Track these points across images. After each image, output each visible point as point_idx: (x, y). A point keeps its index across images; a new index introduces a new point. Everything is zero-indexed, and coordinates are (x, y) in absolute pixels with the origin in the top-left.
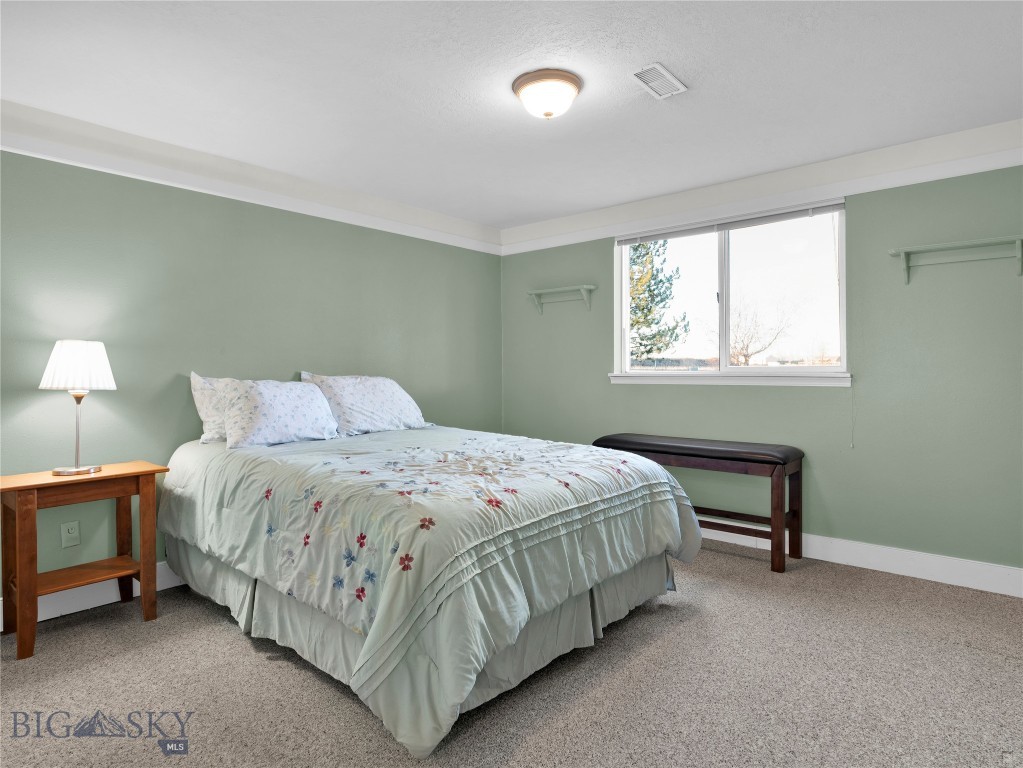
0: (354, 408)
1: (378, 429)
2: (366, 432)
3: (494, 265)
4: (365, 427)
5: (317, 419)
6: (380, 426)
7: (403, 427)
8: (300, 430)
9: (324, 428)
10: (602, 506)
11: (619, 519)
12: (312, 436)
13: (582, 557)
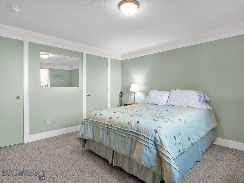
5: (159, 100)
6: (177, 104)
7: (186, 106)
8: (154, 102)
9: (159, 102)
10: (114, 128)
11: (120, 136)
12: (156, 104)
13: (106, 137)
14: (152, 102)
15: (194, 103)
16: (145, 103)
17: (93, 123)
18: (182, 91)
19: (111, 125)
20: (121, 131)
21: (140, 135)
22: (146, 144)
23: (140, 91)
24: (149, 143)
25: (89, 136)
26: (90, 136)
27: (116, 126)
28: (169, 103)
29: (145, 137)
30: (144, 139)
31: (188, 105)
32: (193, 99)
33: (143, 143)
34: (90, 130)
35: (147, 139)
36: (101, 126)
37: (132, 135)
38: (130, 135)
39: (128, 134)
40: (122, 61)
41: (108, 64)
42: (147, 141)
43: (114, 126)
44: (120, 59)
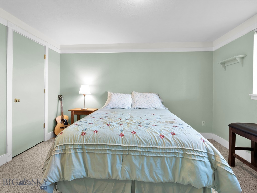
0: (138, 101)
1: (143, 108)
2: (140, 108)
3: (210, 55)
4: (139, 107)
5: (124, 103)
6: (144, 107)
7: (153, 108)
8: (119, 105)
9: (125, 106)
10: (138, 149)
11: (152, 158)
12: (122, 107)
13: (121, 166)
14: (117, 106)
15: (159, 105)
16: (107, 107)
17: (82, 149)
18: (145, 93)
19: (130, 145)
20: (153, 151)
21: (188, 149)
22: (202, 160)
23: (92, 94)
24: (204, 157)
25: (77, 173)
26: (81, 173)
27: (142, 146)
28: (136, 106)
29: (197, 151)
30: (196, 154)
31: (154, 106)
32: (157, 101)
33: (197, 159)
34: (78, 163)
35: (200, 152)
36: (107, 151)
37: (174, 153)
38: (171, 154)
39: (168, 152)
40: (61, 54)
41: (45, 56)
42: (201, 155)
43: (137, 146)
44: (59, 52)
